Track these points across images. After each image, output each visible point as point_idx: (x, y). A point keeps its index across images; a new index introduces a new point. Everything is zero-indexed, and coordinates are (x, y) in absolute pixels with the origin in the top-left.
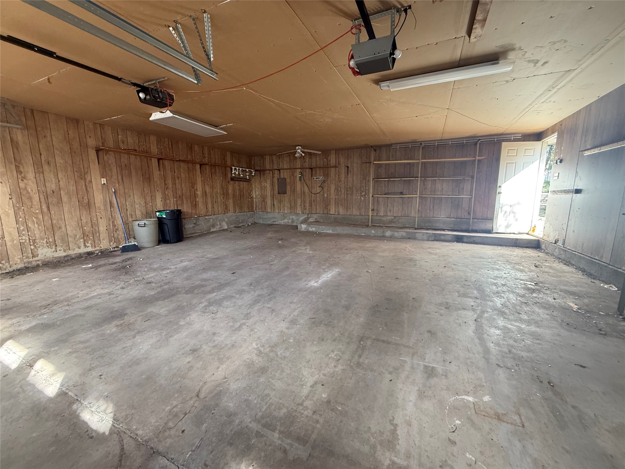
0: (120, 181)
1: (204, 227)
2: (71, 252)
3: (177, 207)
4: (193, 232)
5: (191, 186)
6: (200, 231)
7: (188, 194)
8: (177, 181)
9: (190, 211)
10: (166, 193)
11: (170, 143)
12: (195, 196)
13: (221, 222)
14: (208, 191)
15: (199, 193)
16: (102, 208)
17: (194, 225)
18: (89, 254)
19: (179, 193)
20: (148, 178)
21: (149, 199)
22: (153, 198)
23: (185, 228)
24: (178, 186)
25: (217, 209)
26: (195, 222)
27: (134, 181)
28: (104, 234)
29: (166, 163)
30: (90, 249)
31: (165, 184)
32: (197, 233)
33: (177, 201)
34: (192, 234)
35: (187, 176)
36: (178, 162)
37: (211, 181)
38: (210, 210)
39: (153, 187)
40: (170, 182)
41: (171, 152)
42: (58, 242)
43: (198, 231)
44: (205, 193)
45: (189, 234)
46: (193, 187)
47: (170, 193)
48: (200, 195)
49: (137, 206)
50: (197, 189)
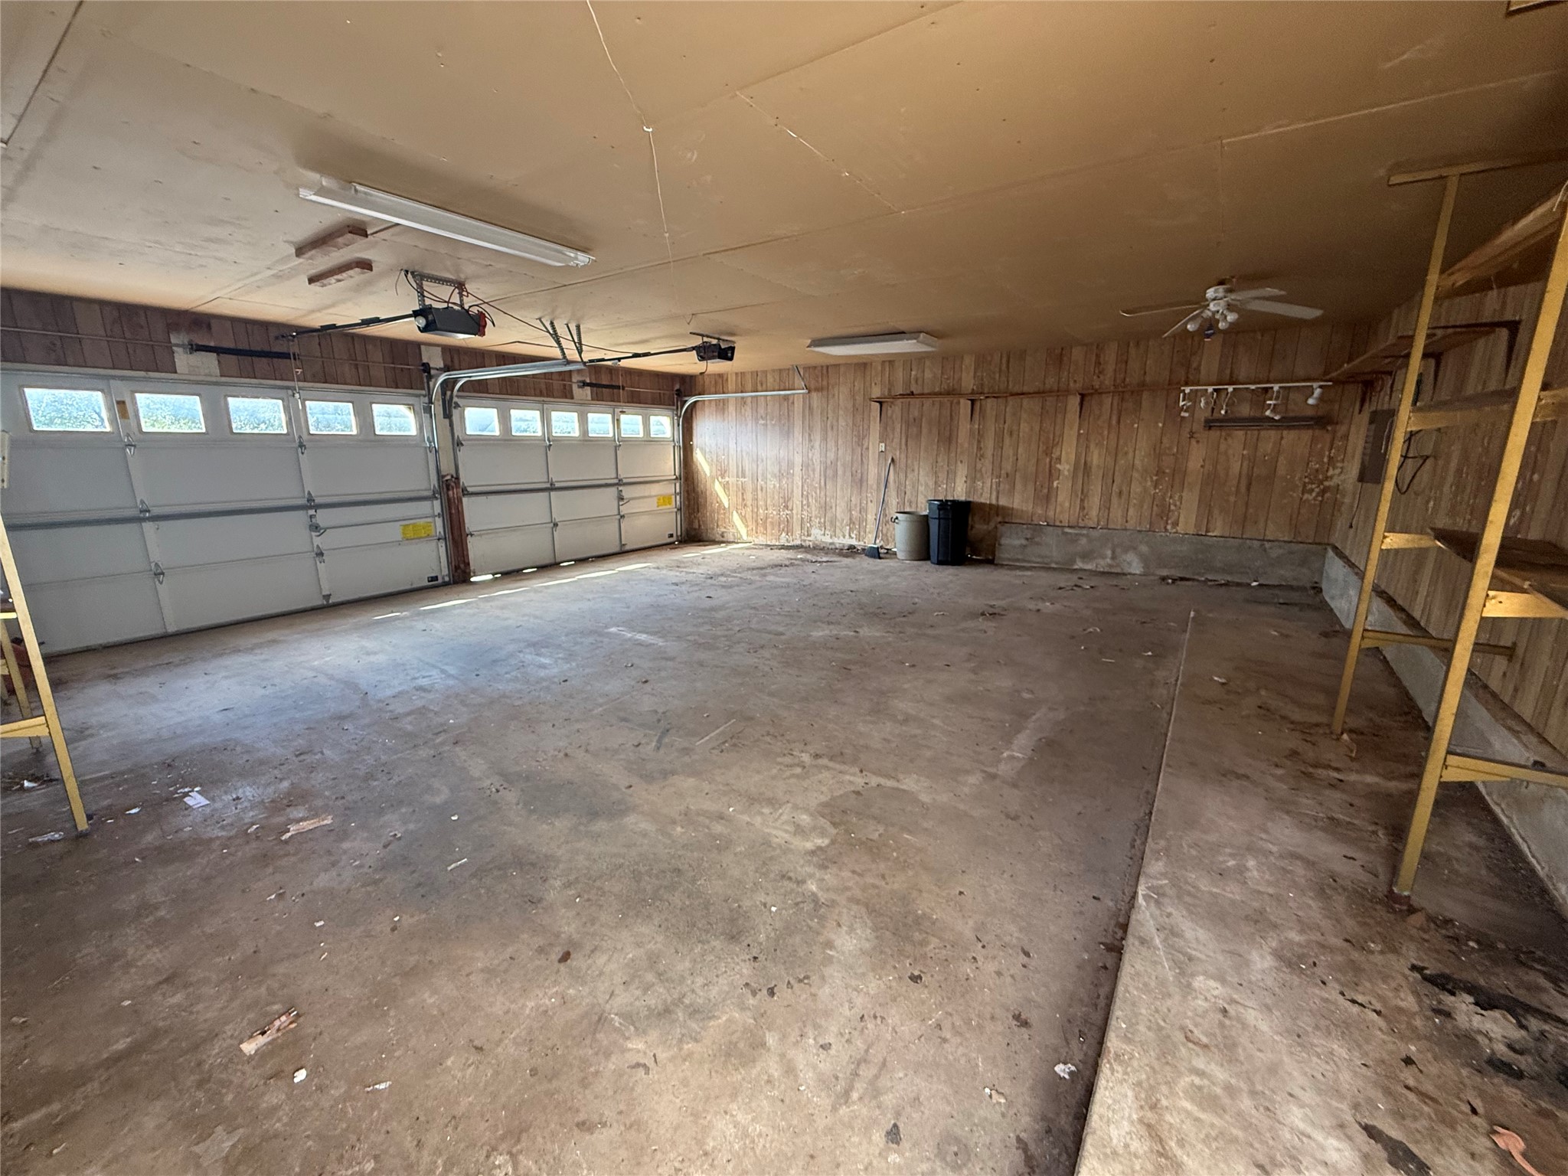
0: (903, 447)
1: (1055, 554)
2: (836, 540)
3: (998, 498)
4: (1020, 557)
5: (1044, 451)
6: (1039, 560)
7: (1032, 469)
8: (1007, 441)
9: (1028, 507)
10: (979, 466)
11: (1004, 360)
12: (1052, 474)
13: (1118, 550)
14: (1095, 462)
15: (1065, 468)
16: (875, 486)
17: (1024, 542)
18: (852, 547)
19: (1008, 466)
20: (947, 438)
21: (942, 476)
22: (951, 475)
23: (1000, 545)
24: (1008, 451)
25: (1120, 513)
26: (1029, 536)
27: (923, 444)
28: (871, 526)
29: (990, 404)
30: (854, 542)
31: (979, 448)
32: (1029, 562)
33: (999, 484)
34: (1018, 560)
35: (1037, 428)
36: (1018, 399)
37: (1113, 436)
38: (1094, 513)
39: (953, 455)
40: (989, 444)
41: (1004, 378)
42: (827, 524)
43: (1034, 559)
44: (1083, 469)
45: (1009, 560)
46: (1048, 452)
47: (986, 465)
48: (1066, 473)
49: (921, 488)
50: (1059, 459)
